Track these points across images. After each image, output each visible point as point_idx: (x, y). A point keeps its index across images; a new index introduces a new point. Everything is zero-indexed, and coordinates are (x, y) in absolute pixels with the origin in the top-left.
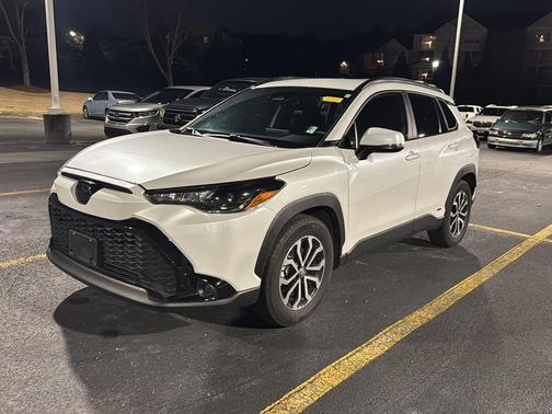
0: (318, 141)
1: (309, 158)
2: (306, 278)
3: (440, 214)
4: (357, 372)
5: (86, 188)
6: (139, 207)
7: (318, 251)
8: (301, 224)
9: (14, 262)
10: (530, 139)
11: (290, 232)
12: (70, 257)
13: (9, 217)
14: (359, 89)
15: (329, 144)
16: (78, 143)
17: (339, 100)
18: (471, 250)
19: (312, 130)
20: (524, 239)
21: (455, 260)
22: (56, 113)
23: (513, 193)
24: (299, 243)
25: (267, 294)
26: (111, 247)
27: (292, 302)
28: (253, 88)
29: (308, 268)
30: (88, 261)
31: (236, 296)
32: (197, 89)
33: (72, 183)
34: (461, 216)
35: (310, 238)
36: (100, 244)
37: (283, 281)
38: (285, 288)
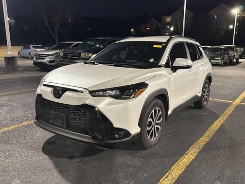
0: (156, 65)
1: (155, 73)
2: (156, 126)
3: (200, 95)
4: (187, 167)
5: (59, 91)
6: (87, 98)
7: (160, 114)
8: (154, 102)
9: (13, 127)
10: (218, 60)
11: (150, 106)
12: (50, 123)
13: (3, 105)
14: (168, 41)
15: (160, 66)
16: (21, 69)
17: (161, 47)
18: (212, 109)
19: (152, 60)
20: (232, 103)
21: (207, 114)
22: (10, 56)
23: (219, 84)
24: (153, 111)
25: (143, 135)
26: (73, 118)
27: (151, 138)
28: (117, 42)
29: (156, 122)
30: (61, 125)
31: (131, 137)
32: (75, 43)
33: (50, 89)
34: (206, 95)
35: (157, 108)
36: (67, 116)
37: (148, 129)
38: (149, 132)
